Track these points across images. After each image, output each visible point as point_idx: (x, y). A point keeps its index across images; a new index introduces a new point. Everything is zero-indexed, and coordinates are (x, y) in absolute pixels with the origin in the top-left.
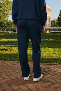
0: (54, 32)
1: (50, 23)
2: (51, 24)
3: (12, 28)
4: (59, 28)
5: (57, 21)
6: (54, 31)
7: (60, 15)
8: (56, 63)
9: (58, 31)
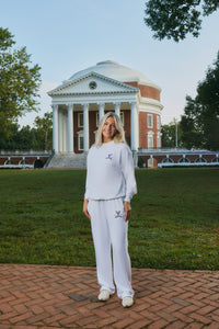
0: (173, 164)
1: (159, 134)
2: (163, 137)
3: (32, 152)
6: (170, 161)
7: (187, 113)
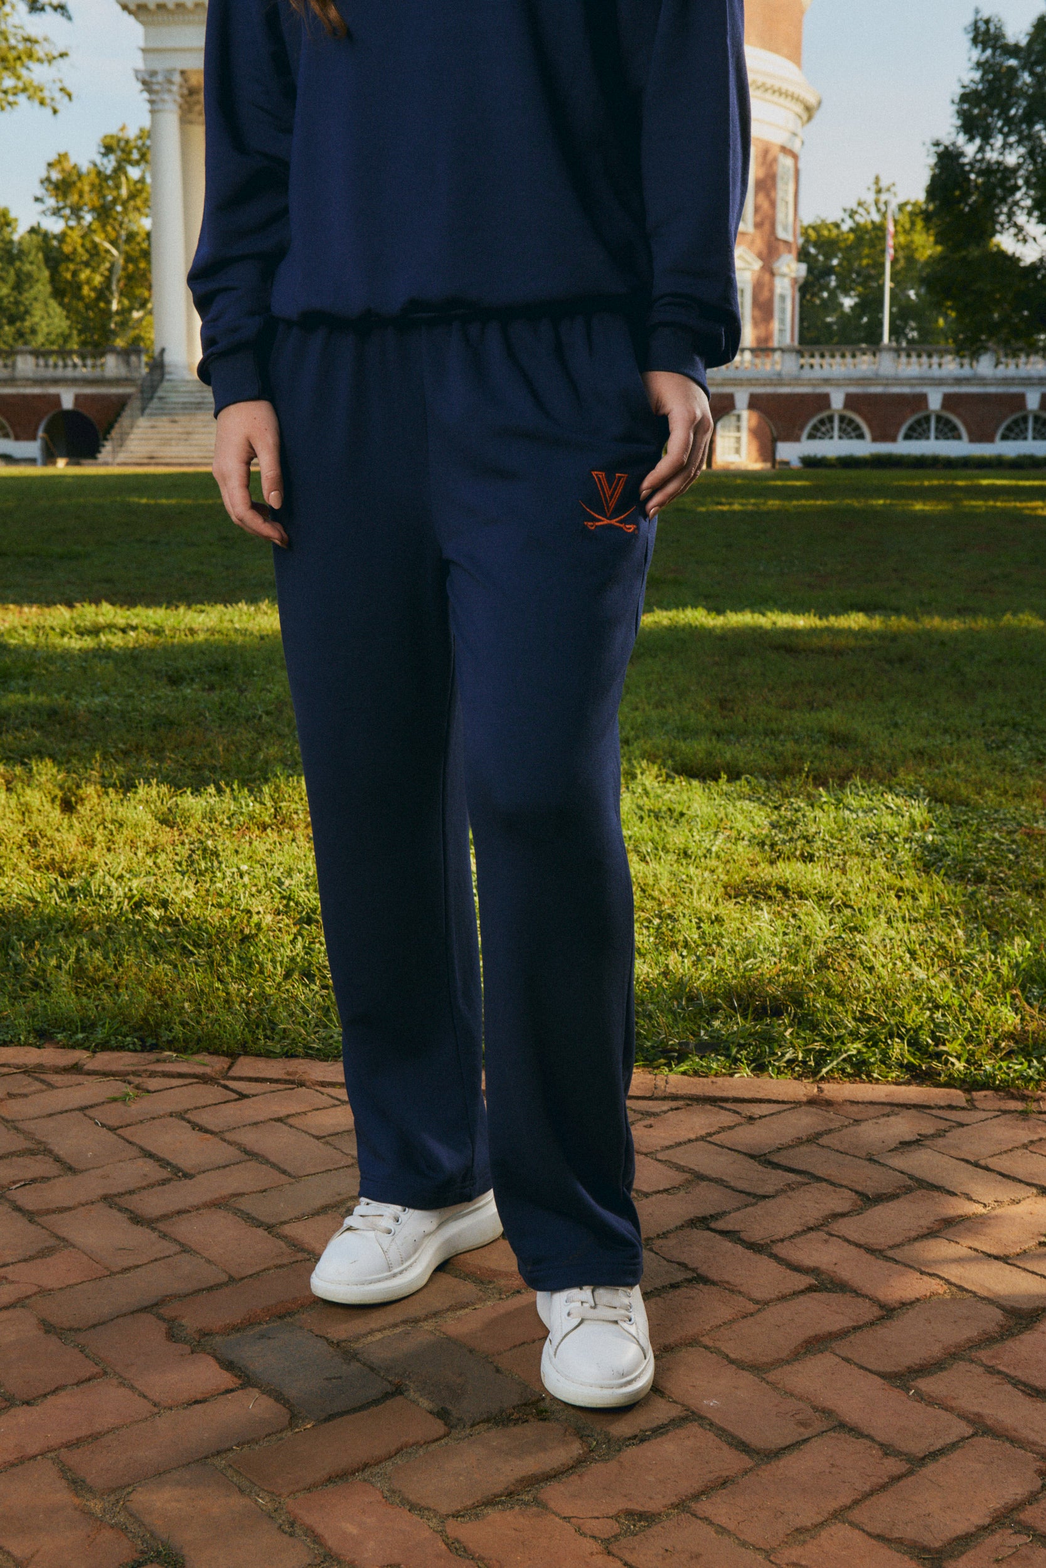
0: (864, 448)
2: (806, 289)
3: (25, 365)
4: (951, 366)
5: (926, 246)
6: (851, 430)
7: (971, 125)
8: (746, 1072)
9: (948, 431)
